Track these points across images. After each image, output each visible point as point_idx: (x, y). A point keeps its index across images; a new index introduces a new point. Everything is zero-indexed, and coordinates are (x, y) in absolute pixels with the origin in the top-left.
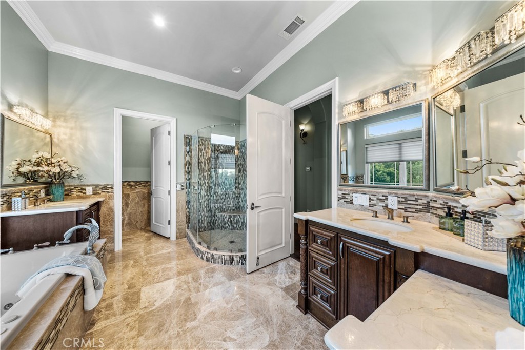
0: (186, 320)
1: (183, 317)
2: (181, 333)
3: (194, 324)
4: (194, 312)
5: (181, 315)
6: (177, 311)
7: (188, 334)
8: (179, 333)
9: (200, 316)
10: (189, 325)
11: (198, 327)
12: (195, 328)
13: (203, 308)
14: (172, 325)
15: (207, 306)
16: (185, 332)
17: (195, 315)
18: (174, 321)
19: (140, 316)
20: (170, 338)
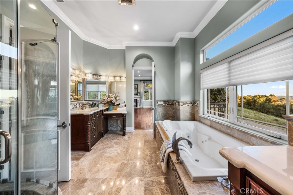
0: (126, 164)
1: (126, 166)
2: (129, 160)
3: (124, 162)
4: (121, 166)
5: (127, 167)
6: (127, 170)
7: (127, 159)
8: (130, 161)
9: (120, 163)
10: (125, 162)
11: (123, 160)
12: (124, 160)
13: (116, 167)
14: (131, 164)
15: (114, 167)
16: (128, 160)
17: (121, 165)
18: (130, 166)
19: (144, 175)
20: (133, 160)
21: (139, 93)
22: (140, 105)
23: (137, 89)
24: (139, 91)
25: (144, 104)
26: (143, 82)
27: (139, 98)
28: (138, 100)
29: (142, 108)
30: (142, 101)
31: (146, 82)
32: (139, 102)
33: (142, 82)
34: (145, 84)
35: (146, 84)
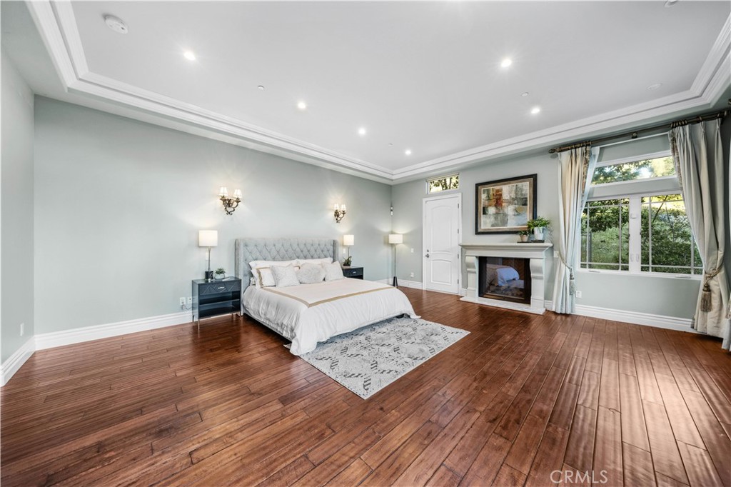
21: (545, 224)
22: (548, 296)
23: (529, 203)
24: (540, 214)
25: (579, 294)
26: (573, 158)
27: (543, 254)
28: (532, 263)
29: (566, 315)
30: (564, 271)
31: (596, 150)
32: (544, 275)
33: (565, 156)
34: (587, 162)
35: (594, 165)
